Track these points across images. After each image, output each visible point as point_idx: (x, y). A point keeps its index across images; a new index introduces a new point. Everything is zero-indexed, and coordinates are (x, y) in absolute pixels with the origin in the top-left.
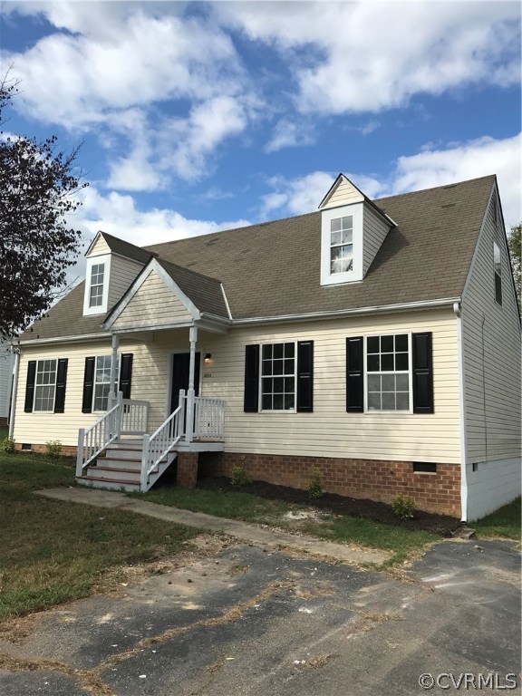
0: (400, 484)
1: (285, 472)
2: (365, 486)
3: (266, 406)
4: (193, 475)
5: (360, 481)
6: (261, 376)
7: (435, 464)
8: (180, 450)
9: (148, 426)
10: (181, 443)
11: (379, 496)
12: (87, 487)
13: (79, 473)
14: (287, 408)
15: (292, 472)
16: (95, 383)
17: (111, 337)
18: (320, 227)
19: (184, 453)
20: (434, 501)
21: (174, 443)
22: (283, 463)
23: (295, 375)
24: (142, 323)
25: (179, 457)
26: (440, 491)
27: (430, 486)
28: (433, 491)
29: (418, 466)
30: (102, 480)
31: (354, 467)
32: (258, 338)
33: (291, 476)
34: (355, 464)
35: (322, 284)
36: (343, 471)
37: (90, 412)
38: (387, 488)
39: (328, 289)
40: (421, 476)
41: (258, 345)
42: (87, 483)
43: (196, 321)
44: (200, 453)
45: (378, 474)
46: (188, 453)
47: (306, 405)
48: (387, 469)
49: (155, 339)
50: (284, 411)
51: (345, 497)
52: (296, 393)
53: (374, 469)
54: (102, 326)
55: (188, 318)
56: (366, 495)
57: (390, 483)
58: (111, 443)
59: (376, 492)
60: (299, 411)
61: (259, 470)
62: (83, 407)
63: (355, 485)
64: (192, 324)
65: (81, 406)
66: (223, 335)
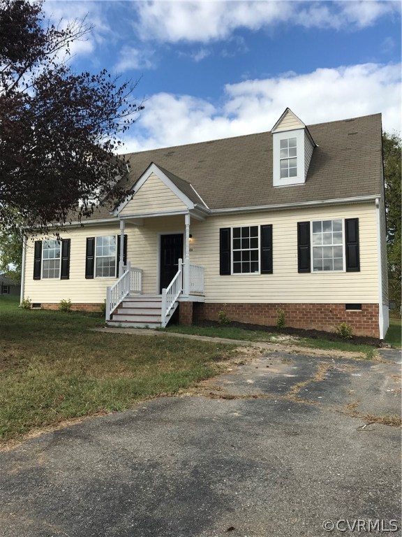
0: (337, 318)
1: (252, 314)
2: (312, 321)
3: (237, 270)
4: (190, 317)
5: (308, 318)
6: (232, 250)
7: (361, 304)
8: (181, 300)
9: (142, 287)
10: (182, 296)
11: (322, 327)
12: (117, 327)
13: (108, 318)
14: (253, 271)
15: (258, 314)
16: (95, 257)
17: (119, 222)
18: (272, 146)
19: (184, 302)
20: (361, 328)
21: (178, 295)
22: (251, 309)
23: (259, 249)
24: (147, 211)
25: (180, 305)
26: (365, 322)
27: (358, 319)
28: (359, 322)
29: (349, 306)
30: (126, 321)
31: (304, 309)
32: (231, 223)
33: (257, 317)
34: (304, 307)
35: (274, 185)
36: (295, 312)
37: (93, 278)
38: (327, 321)
39: (280, 189)
40: (351, 312)
41: (230, 229)
42: (117, 324)
43: (190, 210)
44: (194, 303)
45: (321, 312)
46: (187, 302)
47: (267, 268)
48: (328, 309)
49: (146, 224)
50: (250, 273)
51: (297, 329)
52: (259, 261)
53: (318, 309)
54: (111, 213)
55: (185, 208)
56: (313, 327)
57: (330, 318)
58: (125, 298)
59: (320, 325)
60: (262, 273)
61: (232, 314)
62: (86, 275)
63: (304, 321)
64: (188, 212)
65: (84, 274)
66: (202, 221)
